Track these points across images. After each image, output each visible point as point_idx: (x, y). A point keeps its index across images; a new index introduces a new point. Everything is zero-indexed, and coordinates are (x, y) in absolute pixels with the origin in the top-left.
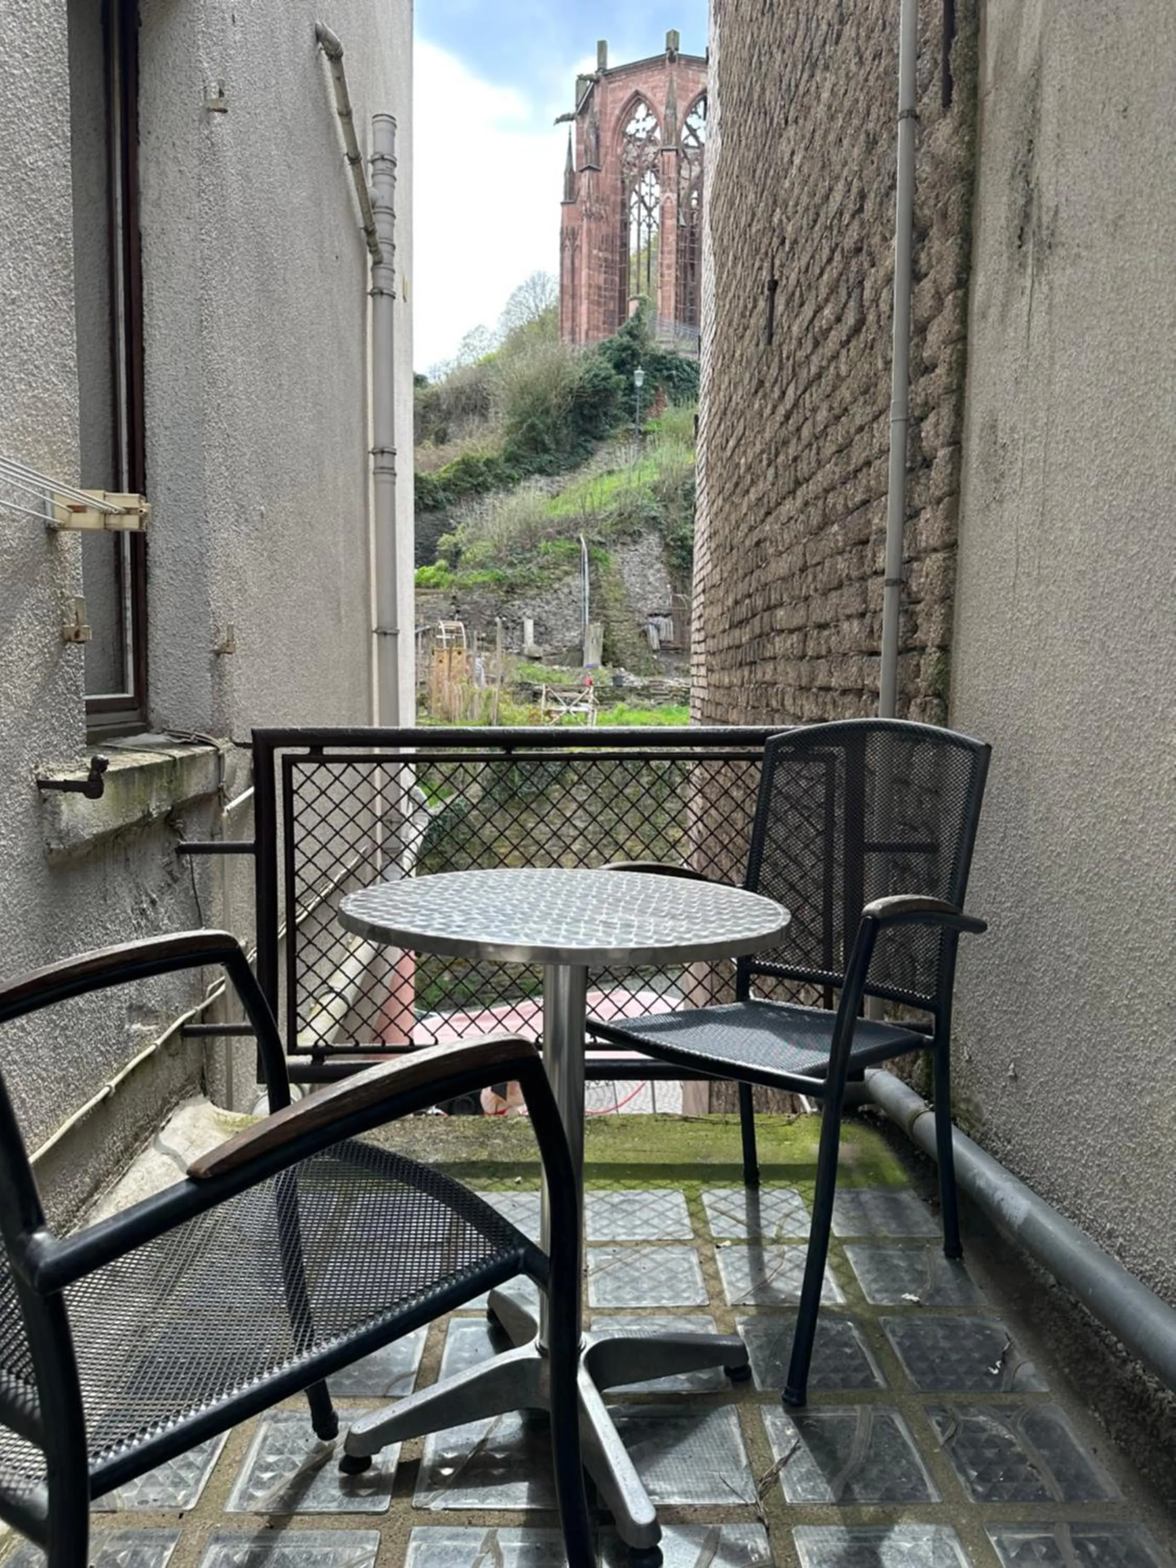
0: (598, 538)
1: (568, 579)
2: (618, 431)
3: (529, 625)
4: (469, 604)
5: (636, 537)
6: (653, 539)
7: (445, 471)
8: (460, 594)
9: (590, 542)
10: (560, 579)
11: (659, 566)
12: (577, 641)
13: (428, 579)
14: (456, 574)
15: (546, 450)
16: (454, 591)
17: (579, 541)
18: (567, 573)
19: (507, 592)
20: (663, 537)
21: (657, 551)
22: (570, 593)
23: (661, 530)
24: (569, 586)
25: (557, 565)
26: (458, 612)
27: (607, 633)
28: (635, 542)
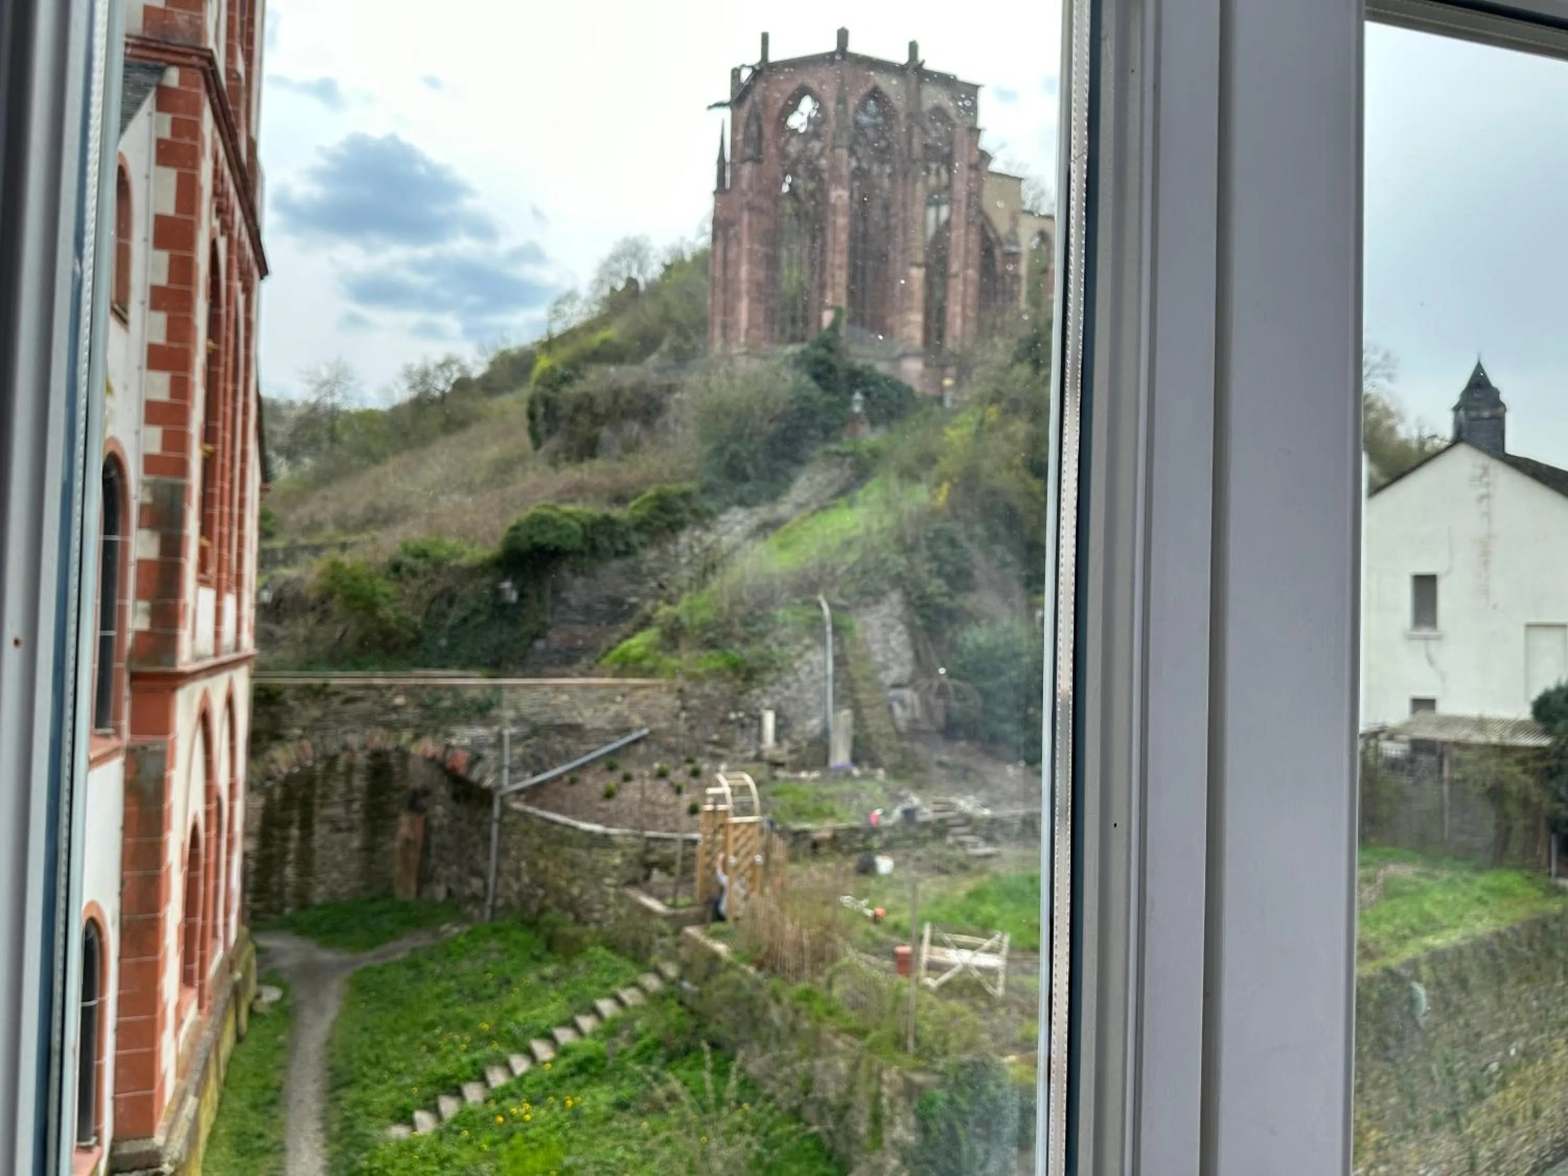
0: (841, 602)
1: (809, 655)
2: (817, 453)
3: (769, 719)
4: (699, 697)
5: (878, 596)
6: (895, 597)
7: (636, 507)
8: (687, 687)
9: (832, 606)
10: (800, 656)
11: (900, 627)
12: (817, 731)
13: (639, 659)
14: (679, 657)
15: (746, 479)
16: (680, 682)
17: (819, 607)
18: (808, 648)
19: (745, 680)
20: (907, 594)
21: (899, 610)
22: (811, 672)
23: (904, 587)
24: (809, 663)
25: (798, 639)
26: (684, 708)
27: (859, 720)
28: (877, 602)
